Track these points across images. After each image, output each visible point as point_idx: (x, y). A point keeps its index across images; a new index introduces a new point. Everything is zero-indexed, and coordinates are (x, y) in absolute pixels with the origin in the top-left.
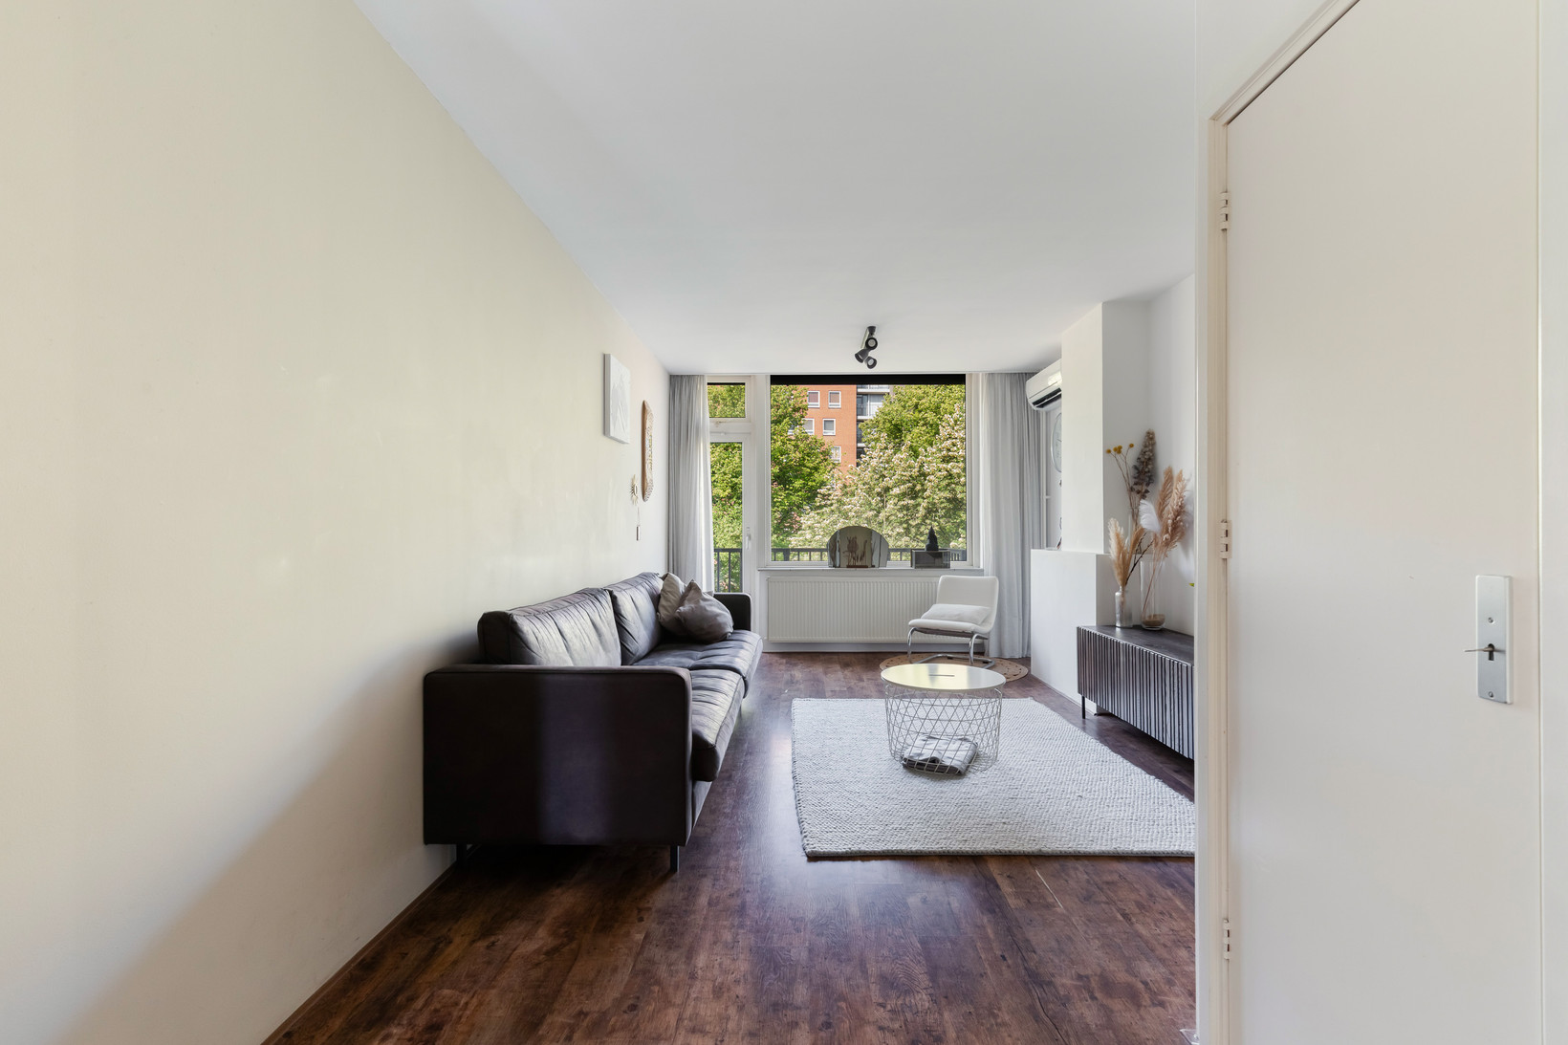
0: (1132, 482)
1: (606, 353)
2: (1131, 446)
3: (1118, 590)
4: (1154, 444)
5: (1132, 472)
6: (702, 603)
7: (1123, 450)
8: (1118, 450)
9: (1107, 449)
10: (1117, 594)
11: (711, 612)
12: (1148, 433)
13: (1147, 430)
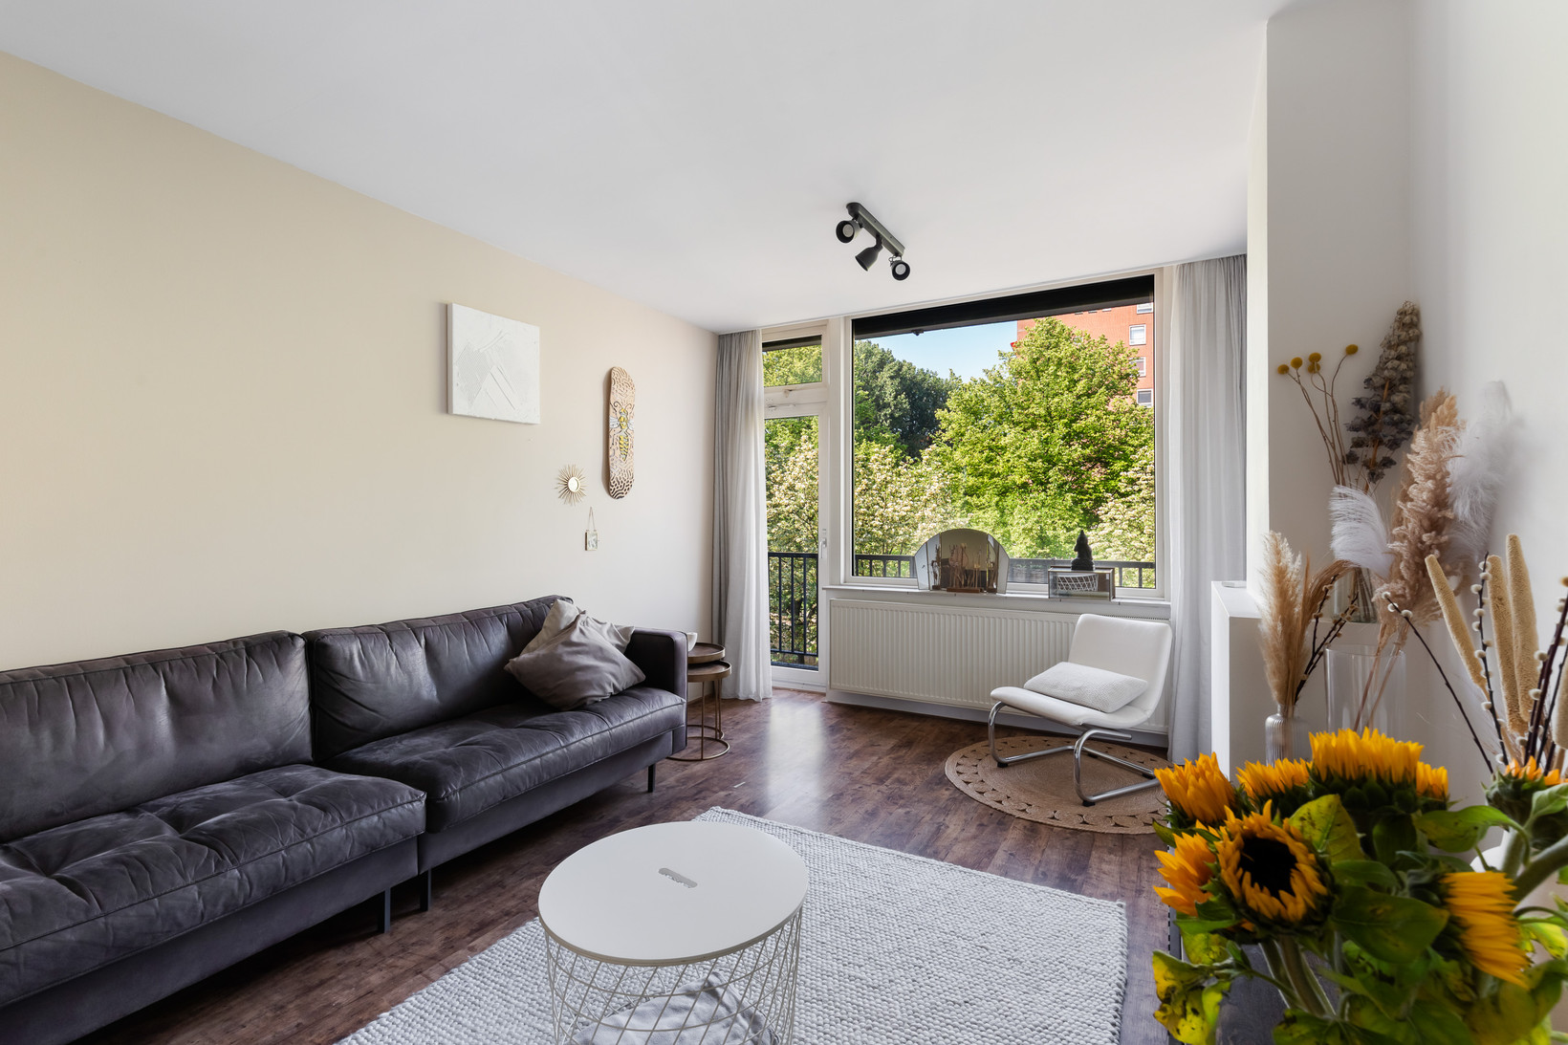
0: (1348, 438)
1: (446, 300)
2: (1352, 350)
3: (1273, 713)
4: (1417, 339)
5: (1348, 414)
6: (562, 650)
7: (1328, 365)
8: (1314, 363)
9: (1281, 363)
10: (1270, 720)
11: (570, 663)
12: (1402, 313)
13: (1399, 306)
